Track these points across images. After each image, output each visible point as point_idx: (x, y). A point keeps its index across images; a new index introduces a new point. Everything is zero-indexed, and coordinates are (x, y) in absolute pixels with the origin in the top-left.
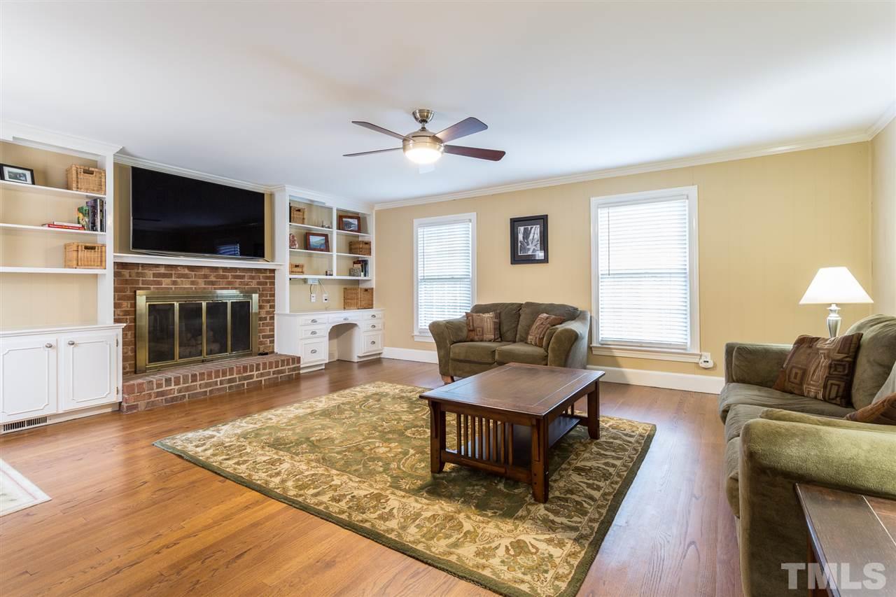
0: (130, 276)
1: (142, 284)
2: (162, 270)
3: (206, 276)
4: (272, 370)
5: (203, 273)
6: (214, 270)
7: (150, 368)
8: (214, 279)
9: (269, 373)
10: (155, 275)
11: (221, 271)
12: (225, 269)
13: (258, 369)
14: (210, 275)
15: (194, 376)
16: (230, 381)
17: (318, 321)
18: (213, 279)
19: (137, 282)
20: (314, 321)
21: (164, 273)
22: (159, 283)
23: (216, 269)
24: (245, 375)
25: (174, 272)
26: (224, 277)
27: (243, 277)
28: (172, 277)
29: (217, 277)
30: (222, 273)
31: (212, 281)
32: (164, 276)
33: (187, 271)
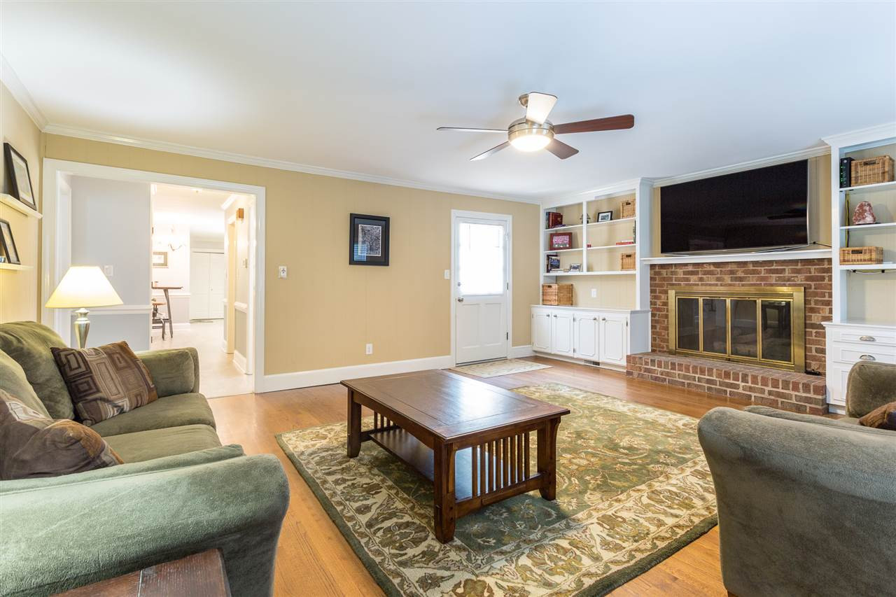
0: (667, 274)
1: (676, 281)
2: (690, 268)
3: (732, 272)
4: (767, 389)
5: (729, 269)
6: (742, 265)
7: (679, 353)
8: (743, 275)
9: (762, 391)
10: (685, 273)
11: (751, 265)
12: (755, 263)
13: (745, 380)
14: (737, 271)
15: (673, 364)
16: (708, 381)
17: (878, 340)
18: (740, 274)
19: (671, 279)
20: (871, 339)
21: (692, 271)
22: (688, 280)
23: (745, 263)
24: (727, 381)
25: (700, 269)
26: (754, 272)
27: (783, 271)
28: (698, 274)
29: (746, 272)
30: (752, 268)
31: (740, 277)
32: (692, 273)
33: (712, 268)
